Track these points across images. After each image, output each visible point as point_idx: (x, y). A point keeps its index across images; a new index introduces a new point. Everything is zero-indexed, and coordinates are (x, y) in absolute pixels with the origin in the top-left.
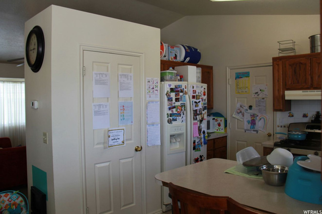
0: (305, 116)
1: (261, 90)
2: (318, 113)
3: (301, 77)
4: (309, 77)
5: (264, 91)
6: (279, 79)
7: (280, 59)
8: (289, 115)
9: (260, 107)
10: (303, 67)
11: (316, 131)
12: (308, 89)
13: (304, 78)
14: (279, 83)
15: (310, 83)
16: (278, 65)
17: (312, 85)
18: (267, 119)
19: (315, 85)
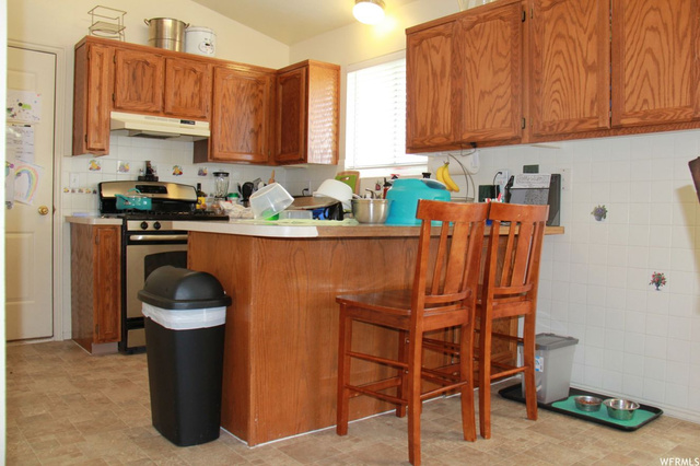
0: (124, 169)
1: (20, 105)
2: (148, 163)
3: (145, 92)
4: (159, 92)
5: (30, 107)
6: (100, 84)
7: (105, 43)
8: (90, 166)
9: (18, 146)
10: (149, 71)
11: (156, 196)
12: (156, 113)
13: (150, 93)
14: (100, 94)
15: (161, 103)
16: (101, 56)
17: (164, 108)
18: (37, 176)
19: (169, 109)
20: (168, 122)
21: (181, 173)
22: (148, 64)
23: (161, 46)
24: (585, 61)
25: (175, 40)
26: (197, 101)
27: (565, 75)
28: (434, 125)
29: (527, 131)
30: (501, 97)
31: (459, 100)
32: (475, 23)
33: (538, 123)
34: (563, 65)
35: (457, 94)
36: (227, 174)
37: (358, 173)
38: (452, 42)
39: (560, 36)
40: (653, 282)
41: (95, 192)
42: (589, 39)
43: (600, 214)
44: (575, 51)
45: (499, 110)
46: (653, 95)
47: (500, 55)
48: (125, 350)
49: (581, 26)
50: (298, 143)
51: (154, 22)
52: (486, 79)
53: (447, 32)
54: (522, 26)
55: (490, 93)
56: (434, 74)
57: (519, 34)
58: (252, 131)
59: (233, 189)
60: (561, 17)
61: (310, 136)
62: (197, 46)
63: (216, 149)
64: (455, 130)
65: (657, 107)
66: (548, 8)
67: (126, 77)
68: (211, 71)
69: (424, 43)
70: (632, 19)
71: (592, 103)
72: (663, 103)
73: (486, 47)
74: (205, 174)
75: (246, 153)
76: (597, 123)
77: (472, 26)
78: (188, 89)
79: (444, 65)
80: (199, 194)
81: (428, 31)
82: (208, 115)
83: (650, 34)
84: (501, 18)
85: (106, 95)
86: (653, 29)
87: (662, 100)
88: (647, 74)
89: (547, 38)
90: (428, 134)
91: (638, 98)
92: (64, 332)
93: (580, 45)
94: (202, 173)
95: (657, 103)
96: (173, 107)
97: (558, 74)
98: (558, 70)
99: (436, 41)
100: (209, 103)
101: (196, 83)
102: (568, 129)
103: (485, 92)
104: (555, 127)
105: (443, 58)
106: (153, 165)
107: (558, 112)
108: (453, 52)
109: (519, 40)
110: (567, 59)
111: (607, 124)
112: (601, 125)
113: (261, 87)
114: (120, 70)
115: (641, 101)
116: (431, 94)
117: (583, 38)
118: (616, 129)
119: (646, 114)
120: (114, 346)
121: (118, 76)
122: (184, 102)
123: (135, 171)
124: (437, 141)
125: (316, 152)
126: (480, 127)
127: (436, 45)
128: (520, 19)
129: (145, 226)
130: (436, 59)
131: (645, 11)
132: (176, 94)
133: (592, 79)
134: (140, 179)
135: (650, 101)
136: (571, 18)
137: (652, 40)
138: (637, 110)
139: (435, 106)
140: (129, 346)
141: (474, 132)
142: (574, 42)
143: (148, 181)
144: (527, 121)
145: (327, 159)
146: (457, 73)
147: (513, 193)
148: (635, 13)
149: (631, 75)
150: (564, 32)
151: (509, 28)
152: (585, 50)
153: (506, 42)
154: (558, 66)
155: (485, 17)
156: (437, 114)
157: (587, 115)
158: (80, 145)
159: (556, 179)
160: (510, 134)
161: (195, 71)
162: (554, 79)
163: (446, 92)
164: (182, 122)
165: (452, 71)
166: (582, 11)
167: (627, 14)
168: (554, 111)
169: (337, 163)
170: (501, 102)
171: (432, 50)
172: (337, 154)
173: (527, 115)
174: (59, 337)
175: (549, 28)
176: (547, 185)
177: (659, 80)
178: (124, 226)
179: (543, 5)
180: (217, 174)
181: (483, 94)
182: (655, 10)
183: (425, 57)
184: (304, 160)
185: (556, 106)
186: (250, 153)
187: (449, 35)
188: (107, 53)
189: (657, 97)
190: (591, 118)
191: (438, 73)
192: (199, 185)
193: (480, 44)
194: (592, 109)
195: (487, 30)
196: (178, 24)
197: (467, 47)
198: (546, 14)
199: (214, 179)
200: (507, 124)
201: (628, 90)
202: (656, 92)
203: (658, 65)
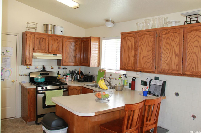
0: (36, 68)
1: (7, 51)
2: (44, 66)
3: (43, 46)
4: (47, 46)
5: (9, 52)
6: (30, 45)
7: (31, 33)
8: (27, 68)
9: (6, 63)
10: (44, 40)
11: (46, 76)
12: (46, 53)
13: (44, 47)
14: (30, 48)
15: (47, 50)
16: (30, 37)
17: (48, 51)
18: (11, 71)
19: (50, 51)
20: (49, 55)
21: (53, 68)
22: (44, 38)
23: (48, 33)
24: (175, 53)
25: (52, 31)
26: (58, 48)
27: (169, 55)
28: (128, 63)
29: (156, 70)
30: (149, 59)
31: (136, 58)
32: (142, 35)
33: (160, 69)
34: (168, 52)
35: (135, 55)
36: (67, 68)
37: (105, 70)
38: (135, 39)
39: (168, 43)
40: (192, 117)
41: (28, 75)
42: (177, 46)
43: (177, 94)
44: (172, 49)
45: (148, 63)
46: (195, 66)
47: (149, 46)
48: (37, 123)
49: (174, 42)
50: (88, 60)
51: (46, 25)
52: (145, 53)
53: (133, 36)
54: (156, 38)
55: (146, 57)
56: (129, 48)
57: (155, 41)
58: (74, 56)
59: (68, 72)
60: (168, 38)
61: (91, 59)
62: (58, 32)
63: (64, 62)
64: (135, 66)
65: (197, 70)
66: (164, 34)
67: (37, 43)
68: (62, 39)
69: (126, 38)
70: (190, 42)
71: (177, 65)
72: (198, 69)
73: (145, 43)
74: (60, 68)
75: (72, 63)
76: (178, 72)
77: (141, 36)
78: (55, 45)
79: (132, 45)
80: (59, 74)
81: (127, 35)
82: (61, 52)
83: (195, 48)
84: (150, 35)
85: (31, 48)
86: (196, 47)
87: (198, 68)
88: (194, 60)
89: (164, 44)
90: (127, 65)
91: (191, 66)
92: (19, 115)
93: (174, 47)
94: (59, 68)
95: (197, 69)
96: (51, 51)
97: (167, 55)
98: (167, 54)
99: (130, 38)
100: (62, 49)
101: (58, 43)
102: (169, 72)
103: (144, 56)
104: (165, 71)
105: (132, 44)
106: (45, 66)
107: (166, 66)
108: (135, 42)
109: (155, 43)
110: (170, 51)
111: (181, 73)
112: (179, 73)
113: (77, 43)
114: (35, 41)
115: (191, 68)
116: (128, 54)
117: (175, 46)
118: (184, 75)
119: (193, 72)
120: (34, 122)
121: (35, 43)
122: (54, 49)
123: (40, 68)
124: (129, 68)
125: (93, 63)
126: (142, 67)
127: (130, 39)
128: (156, 36)
129: (43, 88)
130: (130, 43)
131: (194, 41)
132: (52, 47)
133: (177, 58)
134: (41, 71)
135: (195, 68)
136: (172, 39)
137: (196, 50)
138: (190, 70)
139: (129, 58)
140: (38, 122)
141: (140, 68)
142: (172, 46)
143: (44, 72)
144: (157, 67)
145: (96, 65)
146: (136, 50)
147: (151, 85)
148: (191, 41)
149: (189, 59)
150: (169, 43)
151: (152, 38)
152: (175, 49)
153: (151, 43)
154: (167, 53)
155: (145, 34)
156: (129, 60)
157: (175, 69)
158: (24, 62)
159: (164, 82)
160: (151, 70)
161: (58, 40)
162: (165, 56)
163: (132, 54)
164: (54, 55)
165: (134, 48)
166: (175, 37)
167: (188, 41)
168: (165, 66)
169: (99, 66)
170: (149, 61)
171: (128, 41)
172: (99, 64)
173: (157, 65)
174: (18, 117)
175: (165, 40)
176: (162, 85)
177: (197, 63)
178: (37, 88)
179: (163, 33)
180: (64, 68)
181: (144, 57)
182: (197, 41)
183: (126, 42)
184: (89, 66)
185: (165, 64)
186: (73, 63)
187: (134, 37)
188: (32, 36)
189: (196, 67)
190: (176, 70)
191: (130, 48)
192: (58, 72)
193: (143, 42)
194: (176, 67)
195: (146, 38)
196: (53, 26)
197: (139, 42)
198: (164, 36)
199: (63, 70)
200: (151, 67)
201: (188, 64)
202: (196, 66)
203: (197, 57)
